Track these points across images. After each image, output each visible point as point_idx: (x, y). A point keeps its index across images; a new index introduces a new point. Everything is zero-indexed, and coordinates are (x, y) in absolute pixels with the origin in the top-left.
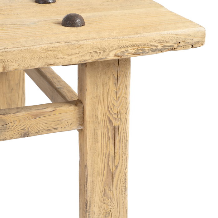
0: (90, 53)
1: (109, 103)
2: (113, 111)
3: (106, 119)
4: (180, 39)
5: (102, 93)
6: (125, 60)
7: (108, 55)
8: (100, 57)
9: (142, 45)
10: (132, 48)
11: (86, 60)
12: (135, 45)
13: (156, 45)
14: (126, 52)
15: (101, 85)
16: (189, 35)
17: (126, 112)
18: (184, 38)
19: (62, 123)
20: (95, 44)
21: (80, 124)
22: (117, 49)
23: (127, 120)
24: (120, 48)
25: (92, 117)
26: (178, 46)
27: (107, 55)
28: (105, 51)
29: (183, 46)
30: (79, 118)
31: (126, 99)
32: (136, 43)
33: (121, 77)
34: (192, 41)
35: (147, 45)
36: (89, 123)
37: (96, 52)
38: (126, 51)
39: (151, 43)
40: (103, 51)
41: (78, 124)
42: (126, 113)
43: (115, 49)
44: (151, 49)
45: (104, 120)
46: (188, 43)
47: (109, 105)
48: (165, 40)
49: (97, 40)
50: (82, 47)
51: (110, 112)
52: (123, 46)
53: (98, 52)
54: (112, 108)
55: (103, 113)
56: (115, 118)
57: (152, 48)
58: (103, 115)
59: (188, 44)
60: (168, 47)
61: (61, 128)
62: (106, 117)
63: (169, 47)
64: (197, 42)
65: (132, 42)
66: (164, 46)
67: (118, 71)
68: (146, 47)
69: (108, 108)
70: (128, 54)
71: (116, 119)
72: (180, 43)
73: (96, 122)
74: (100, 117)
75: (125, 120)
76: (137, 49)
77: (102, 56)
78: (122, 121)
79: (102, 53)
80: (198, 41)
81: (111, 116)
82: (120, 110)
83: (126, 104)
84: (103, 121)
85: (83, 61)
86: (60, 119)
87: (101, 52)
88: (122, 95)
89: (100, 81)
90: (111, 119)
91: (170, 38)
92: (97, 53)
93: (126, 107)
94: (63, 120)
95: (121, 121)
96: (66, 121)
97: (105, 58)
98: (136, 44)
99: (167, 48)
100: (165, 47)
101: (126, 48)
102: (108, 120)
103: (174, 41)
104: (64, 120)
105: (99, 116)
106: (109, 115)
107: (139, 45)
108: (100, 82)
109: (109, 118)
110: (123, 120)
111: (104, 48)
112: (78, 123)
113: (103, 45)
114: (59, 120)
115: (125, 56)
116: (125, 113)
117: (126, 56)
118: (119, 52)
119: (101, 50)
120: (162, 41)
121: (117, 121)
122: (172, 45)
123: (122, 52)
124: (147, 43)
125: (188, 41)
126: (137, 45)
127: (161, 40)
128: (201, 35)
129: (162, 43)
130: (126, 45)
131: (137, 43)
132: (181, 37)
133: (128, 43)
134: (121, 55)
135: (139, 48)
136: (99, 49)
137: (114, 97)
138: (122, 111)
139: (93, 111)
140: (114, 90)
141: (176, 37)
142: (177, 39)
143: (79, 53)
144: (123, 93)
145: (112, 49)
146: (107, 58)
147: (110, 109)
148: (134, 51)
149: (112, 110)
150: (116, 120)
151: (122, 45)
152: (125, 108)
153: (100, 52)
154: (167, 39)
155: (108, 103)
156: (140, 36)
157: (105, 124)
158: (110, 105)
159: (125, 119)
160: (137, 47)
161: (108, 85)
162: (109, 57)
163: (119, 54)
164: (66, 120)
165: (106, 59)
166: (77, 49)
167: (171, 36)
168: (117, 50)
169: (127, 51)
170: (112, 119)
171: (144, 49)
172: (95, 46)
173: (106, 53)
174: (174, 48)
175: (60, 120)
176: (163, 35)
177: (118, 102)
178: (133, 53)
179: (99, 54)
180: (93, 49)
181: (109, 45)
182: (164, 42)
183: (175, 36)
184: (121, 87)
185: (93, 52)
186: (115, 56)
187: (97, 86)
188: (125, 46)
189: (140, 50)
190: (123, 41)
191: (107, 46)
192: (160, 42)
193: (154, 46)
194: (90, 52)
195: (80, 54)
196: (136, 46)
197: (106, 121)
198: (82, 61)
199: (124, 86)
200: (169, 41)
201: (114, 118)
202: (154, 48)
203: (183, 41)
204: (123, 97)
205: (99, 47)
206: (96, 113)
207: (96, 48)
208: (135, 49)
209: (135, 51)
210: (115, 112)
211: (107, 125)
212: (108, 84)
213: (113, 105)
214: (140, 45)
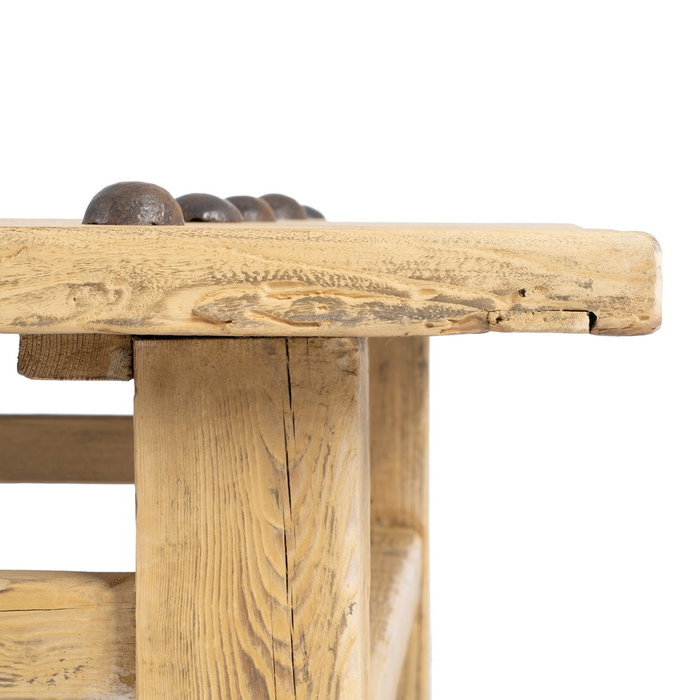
0: (71, 286)
1: (249, 584)
2: (269, 628)
3: (234, 662)
4: (520, 272)
5: (210, 529)
6: (318, 387)
7: (158, 306)
8: (119, 311)
9: (327, 278)
10: (278, 290)
11: (51, 320)
12: (290, 278)
13: (400, 287)
14: (244, 302)
15: (209, 493)
16: (572, 262)
17: (336, 643)
18: (543, 271)
19: (34, 658)
20: (94, 247)
21: (121, 678)
22: (203, 283)
23: (338, 686)
24: (218, 282)
25: (166, 641)
26: (516, 309)
27: (150, 308)
28: (143, 288)
29: (542, 310)
30: (116, 647)
31: (333, 576)
32: (295, 266)
33: (303, 467)
34: (588, 291)
35: (354, 284)
36: (151, 670)
37: (99, 287)
38: (245, 297)
39: (375, 279)
40: (134, 286)
41: (112, 676)
42: (334, 650)
43: (190, 282)
44: (371, 305)
45: (226, 668)
46: (565, 298)
47: (246, 592)
48: (443, 268)
49: (108, 235)
50: (32, 254)
51: (251, 632)
52: (229, 275)
53: (111, 287)
54: (264, 610)
55: (221, 633)
56: (280, 666)
57: (378, 300)
58: (217, 643)
59: (563, 304)
60: (460, 307)
61: (32, 681)
62: (232, 653)
63: (467, 308)
64: (613, 299)
65: (276, 263)
66: (440, 298)
67: (290, 434)
68: (346, 291)
69: (243, 607)
70: (259, 318)
71: (282, 668)
72: (523, 292)
73: (184, 673)
74: (206, 648)
75: (329, 684)
76: (302, 297)
77: (130, 307)
78: (315, 684)
79: (127, 295)
80: (616, 293)
81: (259, 649)
82: (301, 625)
83: (335, 600)
84: (221, 669)
85: (36, 320)
86: (27, 636)
87: (126, 289)
88: (313, 557)
89: (200, 470)
90: (257, 666)
91: (470, 264)
92: (105, 292)
93: (332, 615)
94: (39, 642)
95: (309, 687)
96: (53, 649)
97: (143, 322)
98: (295, 272)
99: (459, 313)
100: (447, 305)
101: (245, 284)
102: (245, 669)
103: (493, 282)
104: (44, 647)
105: (199, 643)
106: (247, 645)
107: (312, 278)
108: (202, 477)
109: (248, 662)
110: (320, 683)
111: (138, 271)
112: (114, 668)
113: (136, 259)
114: (20, 643)
115: (244, 325)
116: (330, 649)
117: (246, 322)
118: (210, 300)
119: (124, 280)
120: (427, 274)
121: (288, 683)
122: (483, 299)
123: (229, 300)
124: (352, 275)
125: (564, 290)
126: (300, 279)
127: (421, 267)
128: (632, 270)
129: (432, 285)
130: (245, 269)
131: (304, 267)
132: (525, 263)
133: (257, 265)
134: (222, 316)
135: (313, 296)
136: (112, 275)
137: (271, 558)
138: (314, 636)
139: (169, 615)
140: (273, 522)
141: (502, 260)
142: (507, 271)
143: (15, 283)
144: (317, 545)
145: (177, 283)
146: (153, 320)
147: (252, 617)
148: (287, 304)
149: (261, 620)
150: (282, 677)
151: (225, 269)
152: (329, 624)
153: (117, 288)
154: (452, 265)
155: (245, 584)
156: (317, 239)
157: (228, 689)
158: (252, 594)
159: (331, 678)
160: (301, 288)
161: (243, 497)
162: (165, 317)
163: (214, 311)
164: (58, 644)
165: (150, 324)
166: (8, 264)
167: (476, 253)
168: (204, 290)
169: (252, 299)
170: (261, 664)
171: (339, 303)
172: (95, 256)
173: (147, 299)
174: (493, 317)
175: (28, 642)
176: (436, 247)
177: (295, 586)
178: (282, 312)
179: (112, 297)
180: (83, 270)
181: (164, 261)
182: (438, 279)
183: (495, 256)
184: (303, 511)
185: (85, 285)
186: (195, 320)
187: (187, 492)
188: (242, 277)
189: (317, 304)
190: (234, 252)
191: (152, 265)
192: (419, 278)
193: (389, 291)
194: (72, 282)
195: (22, 289)
196: (295, 280)
197: (236, 674)
198: (31, 320)
199: (322, 509)
200: (465, 279)
201: (275, 665)
202: (392, 301)
203: (541, 288)
204: (316, 566)
205: (116, 266)
206: (185, 627)
207: (97, 266)
208: (295, 298)
209: (294, 303)
210: (279, 636)
211: (238, 692)
212: (239, 488)
213: (267, 595)
214: (317, 277)
